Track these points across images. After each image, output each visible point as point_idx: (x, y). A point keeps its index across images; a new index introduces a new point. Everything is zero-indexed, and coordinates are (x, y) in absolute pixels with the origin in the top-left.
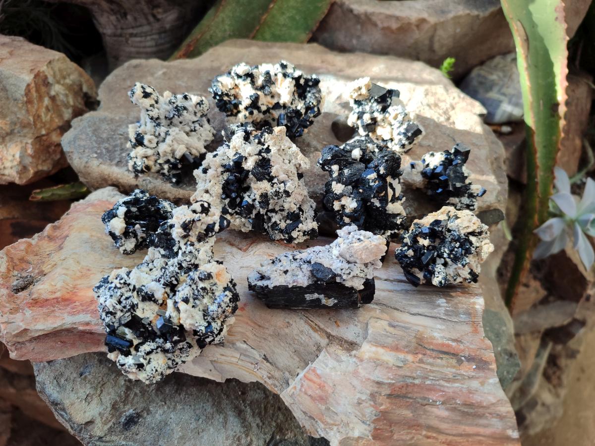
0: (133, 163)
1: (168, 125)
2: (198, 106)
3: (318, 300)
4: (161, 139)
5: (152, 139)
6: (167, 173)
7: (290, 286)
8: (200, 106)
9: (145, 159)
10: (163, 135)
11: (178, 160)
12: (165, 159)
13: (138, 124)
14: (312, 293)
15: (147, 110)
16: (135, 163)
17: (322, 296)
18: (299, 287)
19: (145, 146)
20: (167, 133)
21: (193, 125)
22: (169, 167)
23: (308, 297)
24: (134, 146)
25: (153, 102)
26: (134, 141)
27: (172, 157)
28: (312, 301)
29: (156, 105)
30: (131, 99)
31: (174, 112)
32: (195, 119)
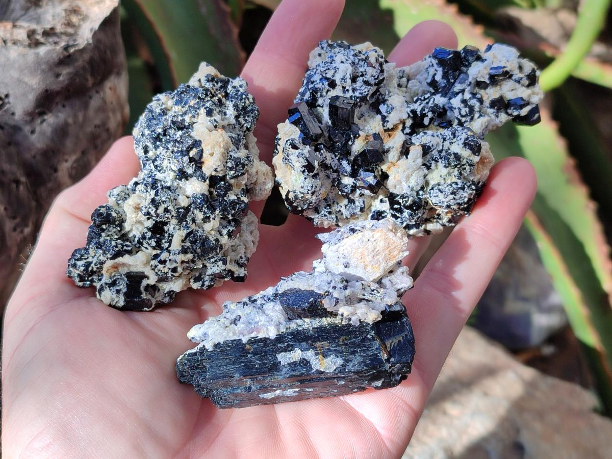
3: (305, 363)
7: (245, 340)
14: (288, 349)
17: (310, 355)
18: (261, 340)
23: (284, 358)
28: (293, 365)
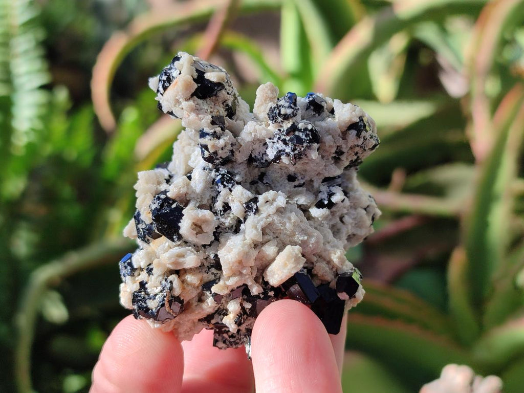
0: (136, 287)
1: (253, 183)
2: (353, 133)
4: (228, 221)
5: (206, 221)
6: (233, 328)
8: (358, 136)
9: (173, 277)
10: (237, 209)
11: (272, 288)
12: (233, 282)
13: (165, 173)
15: (203, 134)
16: (143, 285)
19: (180, 237)
20: (250, 206)
21: (324, 188)
22: (243, 308)
24: (148, 235)
25: (223, 112)
26: (147, 218)
27: (256, 280)
29: (228, 121)
30: (159, 98)
31: (280, 145)
32: (336, 171)
